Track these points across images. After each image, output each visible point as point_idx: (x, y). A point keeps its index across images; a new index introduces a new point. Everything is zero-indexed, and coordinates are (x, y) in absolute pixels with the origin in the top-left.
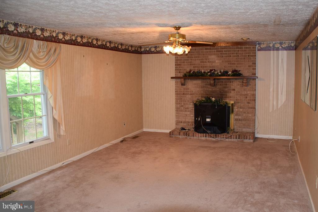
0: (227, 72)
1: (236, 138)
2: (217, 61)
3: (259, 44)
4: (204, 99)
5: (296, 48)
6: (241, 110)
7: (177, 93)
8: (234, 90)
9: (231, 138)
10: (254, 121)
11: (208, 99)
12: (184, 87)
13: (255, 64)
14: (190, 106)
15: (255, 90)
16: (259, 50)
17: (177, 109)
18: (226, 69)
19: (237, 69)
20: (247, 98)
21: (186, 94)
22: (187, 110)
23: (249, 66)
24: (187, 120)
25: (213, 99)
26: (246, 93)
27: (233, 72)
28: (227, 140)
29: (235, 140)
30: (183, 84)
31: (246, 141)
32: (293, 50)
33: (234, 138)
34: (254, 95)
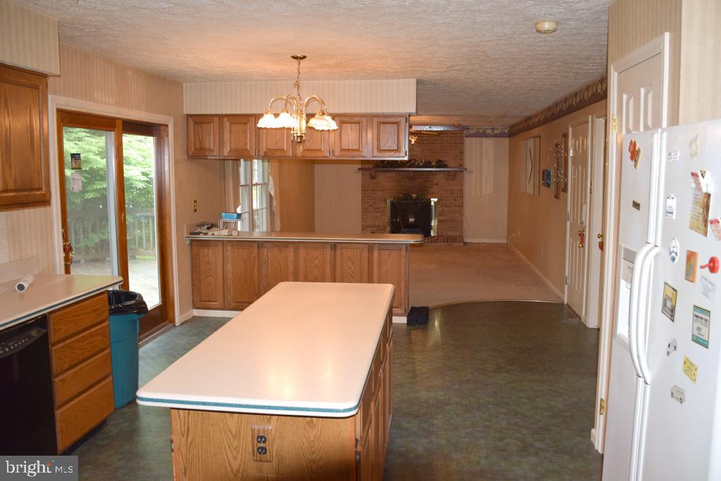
0: (430, 163)
1: (444, 242)
2: (416, 149)
3: (468, 129)
4: (401, 196)
5: (511, 135)
6: (446, 209)
7: (364, 189)
8: (437, 184)
9: (438, 242)
10: (461, 222)
11: (407, 196)
12: (375, 181)
13: (463, 152)
14: (381, 205)
15: (463, 185)
16: (466, 136)
17: (364, 210)
18: (428, 159)
19: (441, 159)
20: (453, 194)
21: (377, 190)
22: (378, 210)
23: (456, 156)
24: (377, 223)
25: (414, 195)
26: (451, 188)
27: (437, 163)
28: (432, 244)
29: (442, 244)
30: (373, 178)
31: (454, 244)
32: (506, 137)
33: (440, 242)
34: (461, 191)
